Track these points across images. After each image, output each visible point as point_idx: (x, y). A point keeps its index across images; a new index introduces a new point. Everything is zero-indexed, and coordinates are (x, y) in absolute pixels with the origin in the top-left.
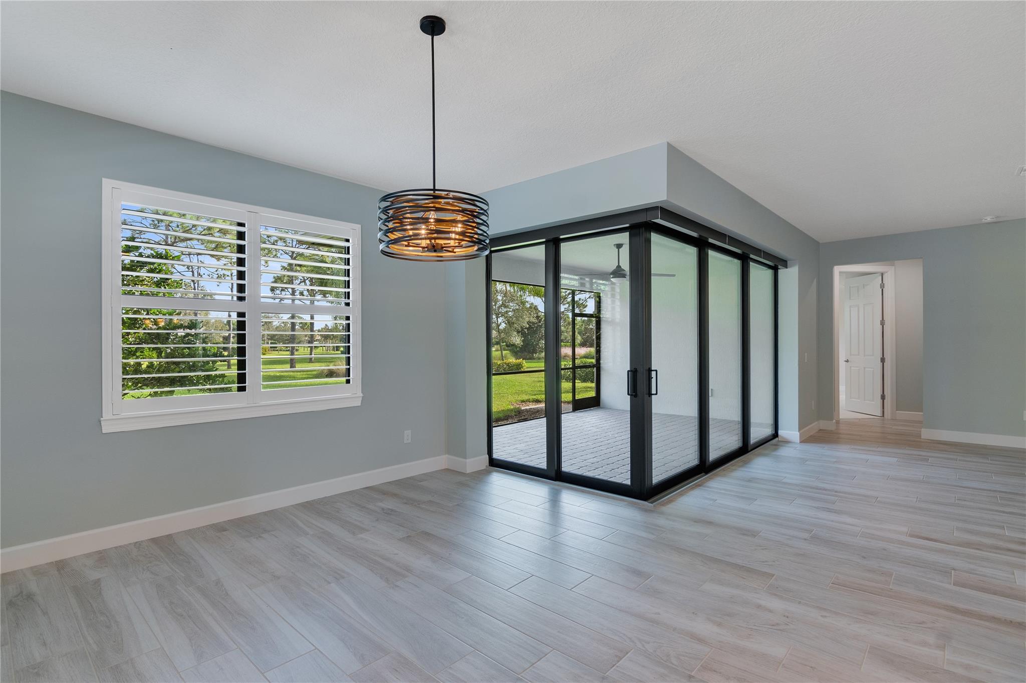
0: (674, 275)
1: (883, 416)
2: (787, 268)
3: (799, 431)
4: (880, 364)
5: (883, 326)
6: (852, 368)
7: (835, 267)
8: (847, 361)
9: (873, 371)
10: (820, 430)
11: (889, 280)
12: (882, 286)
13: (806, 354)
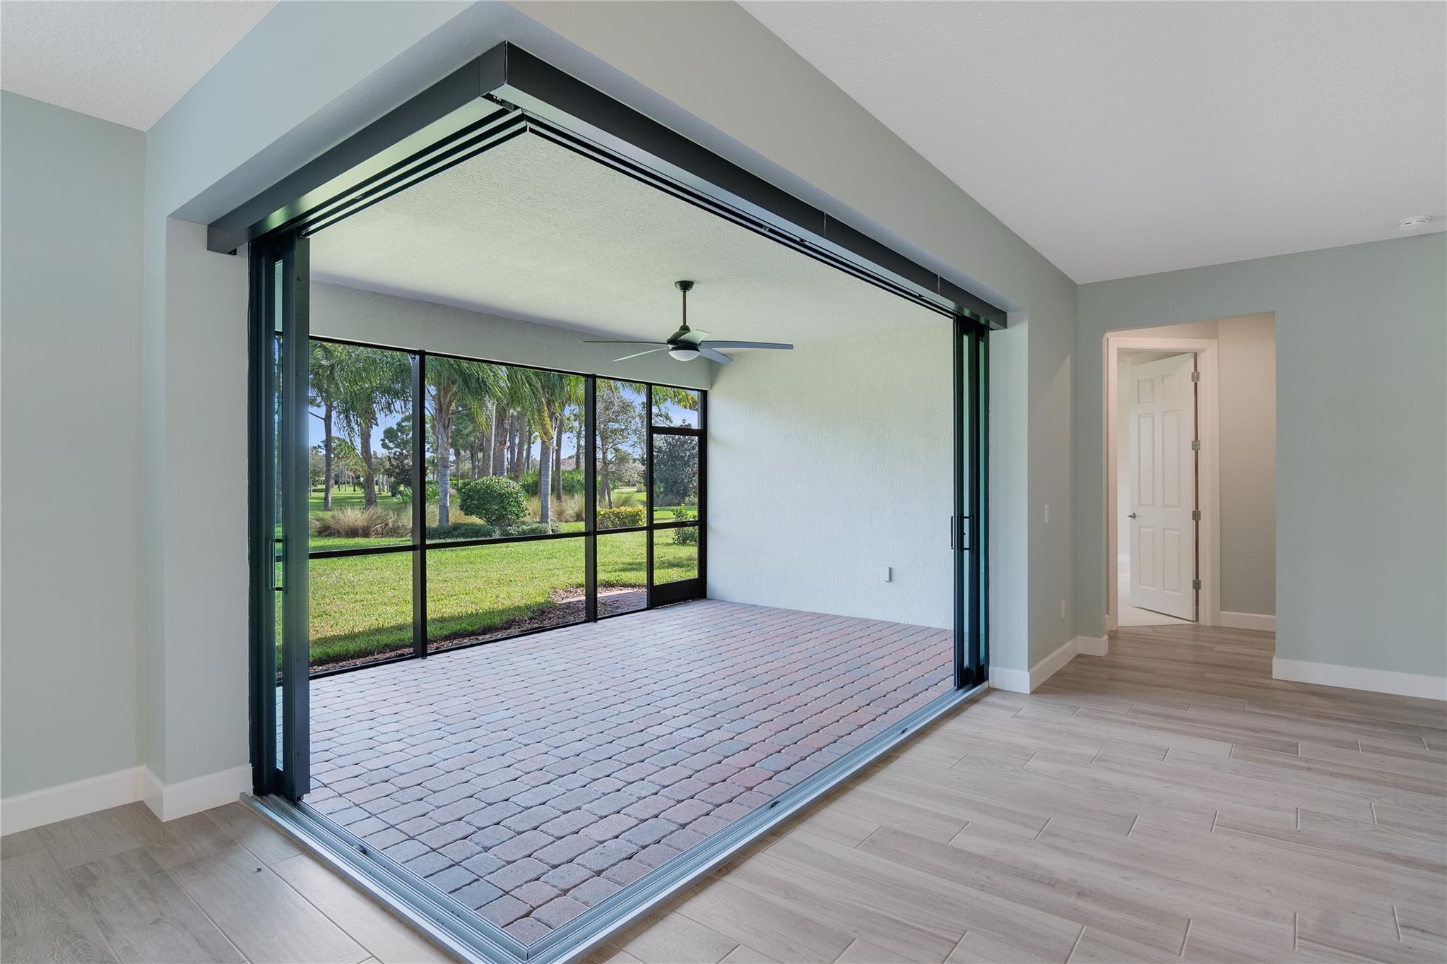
0: (790, 347)
1: (1197, 619)
2: (1006, 328)
3: (1030, 667)
4: (1192, 523)
5: (1197, 453)
6: (1142, 529)
7: (1108, 335)
8: (1134, 516)
9: (1179, 535)
10: (1079, 656)
11: (1208, 365)
12: (1196, 377)
13: (1047, 507)
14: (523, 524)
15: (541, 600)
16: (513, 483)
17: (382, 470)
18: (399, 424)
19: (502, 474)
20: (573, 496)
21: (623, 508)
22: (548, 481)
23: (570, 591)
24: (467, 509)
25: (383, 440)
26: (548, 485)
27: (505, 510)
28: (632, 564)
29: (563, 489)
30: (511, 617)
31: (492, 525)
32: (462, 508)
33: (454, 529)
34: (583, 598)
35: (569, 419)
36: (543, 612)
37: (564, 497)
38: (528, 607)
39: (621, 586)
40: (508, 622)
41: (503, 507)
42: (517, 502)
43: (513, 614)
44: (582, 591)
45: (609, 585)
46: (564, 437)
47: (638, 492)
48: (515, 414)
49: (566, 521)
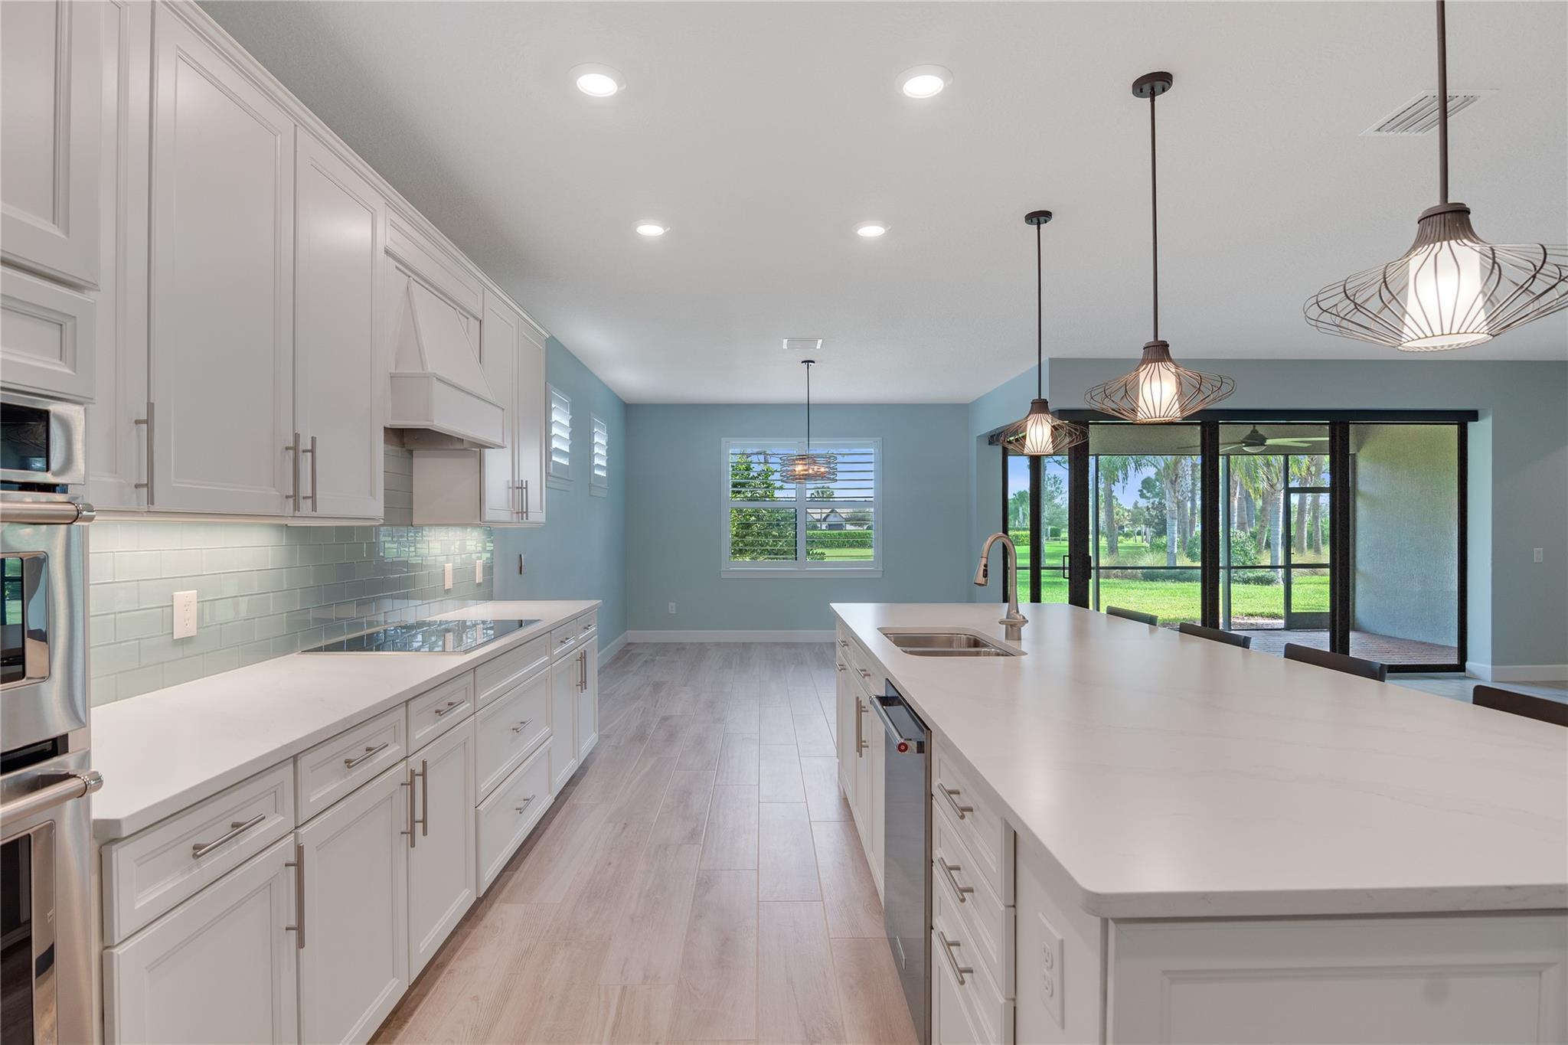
2: (1478, 420)
3: (1494, 664)
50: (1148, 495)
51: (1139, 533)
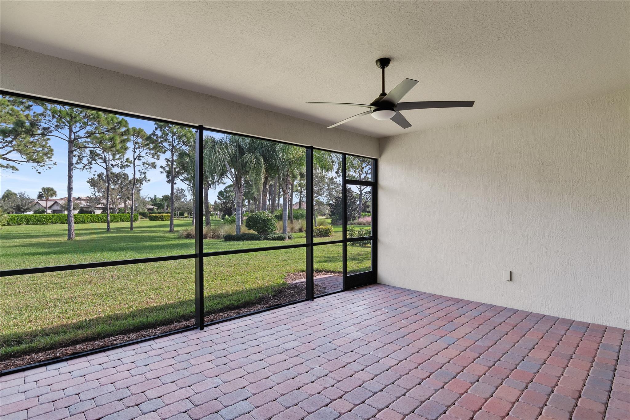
14: (275, 234)
15: (280, 281)
16: (271, 215)
17: (218, 209)
18: (225, 189)
19: (265, 210)
20: (298, 220)
21: (321, 227)
22: (286, 214)
23: (297, 275)
24: (249, 227)
25: (218, 196)
26: (286, 215)
27: (266, 227)
28: (329, 257)
29: (293, 217)
30: (261, 295)
31: (260, 234)
32: (247, 226)
33: (243, 236)
34: (305, 280)
35: (296, 186)
36: (281, 291)
37: (294, 221)
38: (272, 287)
39: (325, 272)
40: (259, 299)
41: (265, 226)
42: (272, 223)
43: (263, 293)
44: (303, 274)
45: (319, 271)
46: (294, 193)
47: (326, 218)
48: (273, 184)
49: (295, 232)
50: (222, 198)
51: (217, 214)
